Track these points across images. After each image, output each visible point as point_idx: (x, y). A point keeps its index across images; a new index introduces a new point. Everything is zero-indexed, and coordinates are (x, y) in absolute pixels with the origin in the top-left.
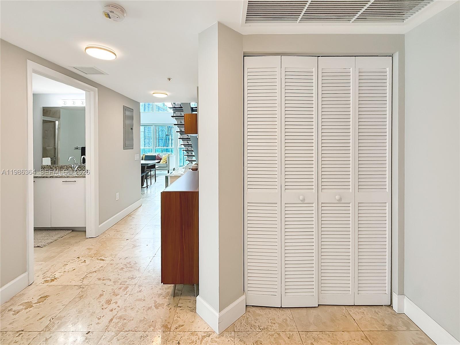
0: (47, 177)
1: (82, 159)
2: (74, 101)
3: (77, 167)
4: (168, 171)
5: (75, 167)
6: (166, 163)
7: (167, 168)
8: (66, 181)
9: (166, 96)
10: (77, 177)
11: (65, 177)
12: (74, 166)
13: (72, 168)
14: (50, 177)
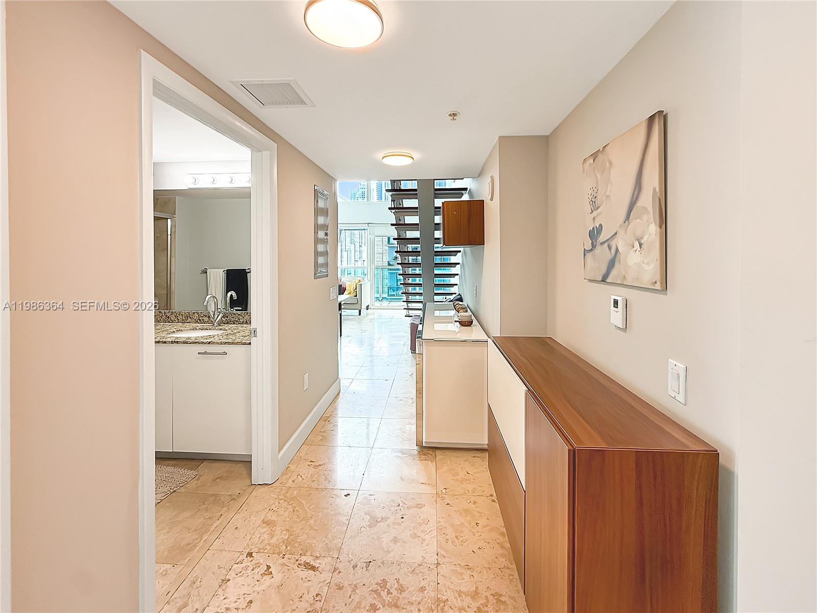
0: (165, 342)
1: (228, 299)
2: (214, 176)
3: (220, 317)
4: (360, 311)
5: (216, 316)
6: (356, 296)
7: (358, 306)
8: (206, 353)
9: (410, 161)
10: (229, 343)
11: (202, 343)
12: (214, 314)
13: (209, 317)
14: (172, 342)
